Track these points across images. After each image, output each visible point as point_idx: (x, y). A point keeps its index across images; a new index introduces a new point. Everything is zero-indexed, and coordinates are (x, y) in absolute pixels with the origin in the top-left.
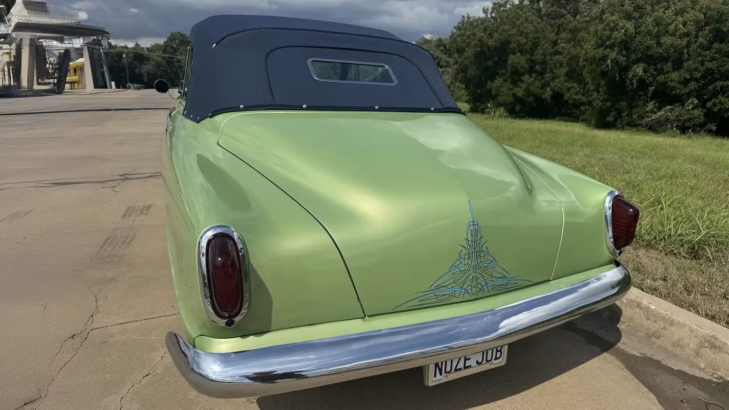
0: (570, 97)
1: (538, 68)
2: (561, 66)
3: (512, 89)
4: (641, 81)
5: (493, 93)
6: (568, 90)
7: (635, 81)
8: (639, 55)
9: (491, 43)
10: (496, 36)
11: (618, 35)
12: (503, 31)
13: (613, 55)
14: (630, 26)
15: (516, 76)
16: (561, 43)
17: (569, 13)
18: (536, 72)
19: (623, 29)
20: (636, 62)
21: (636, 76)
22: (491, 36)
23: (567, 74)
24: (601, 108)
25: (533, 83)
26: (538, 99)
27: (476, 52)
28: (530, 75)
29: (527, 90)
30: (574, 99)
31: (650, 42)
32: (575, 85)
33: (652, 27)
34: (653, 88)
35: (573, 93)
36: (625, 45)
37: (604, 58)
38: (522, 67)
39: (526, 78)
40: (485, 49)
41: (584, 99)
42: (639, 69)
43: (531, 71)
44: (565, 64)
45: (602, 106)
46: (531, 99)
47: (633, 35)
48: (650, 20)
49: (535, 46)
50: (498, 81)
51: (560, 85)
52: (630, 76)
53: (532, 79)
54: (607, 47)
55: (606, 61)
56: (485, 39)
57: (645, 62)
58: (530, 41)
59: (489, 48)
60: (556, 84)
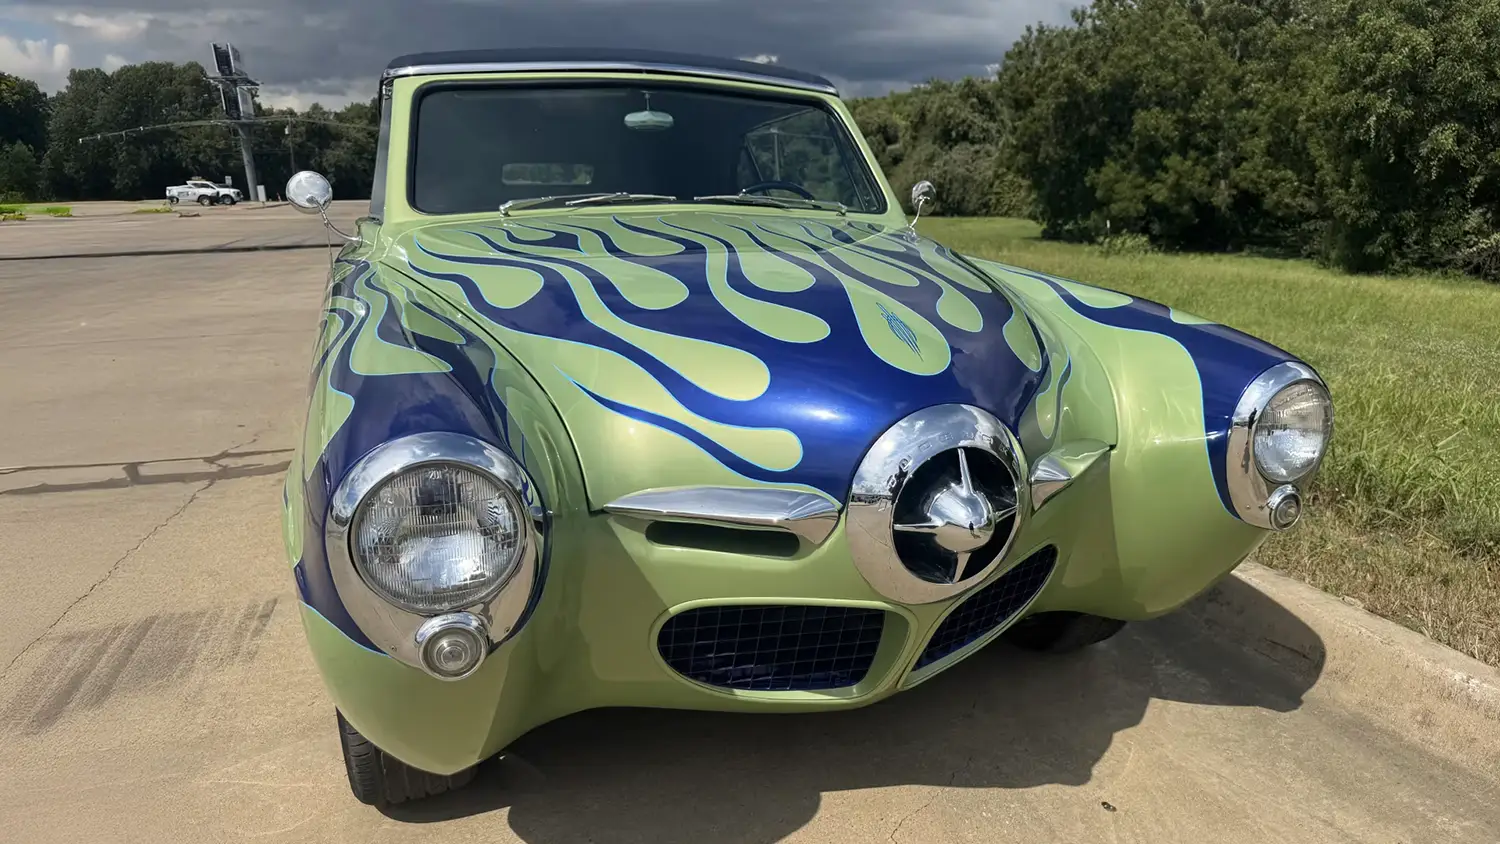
0: (1277, 204)
1: (1202, 138)
2: (1255, 131)
3: (1142, 186)
4: (1451, 165)
5: (1099, 194)
6: (1274, 185)
7: (1435, 163)
8: (1445, 103)
9: (1093, 86)
10: (1104, 69)
11: (1395, 60)
12: (1122, 57)
13: (1383, 105)
14: (1422, 39)
15: (1151, 158)
16: (1252, 81)
17: (1269, 13)
18: (1197, 147)
19: (1407, 45)
20: (1441, 118)
21: (1440, 151)
22: (1092, 71)
23: (1269, 152)
24: (1354, 223)
25: (1191, 175)
26: (1204, 209)
27: (1059, 106)
28: (1185, 157)
29: (1177, 187)
30: (1287, 206)
31: (1471, 74)
32: (1290, 173)
33: (1474, 39)
34: (1479, 179)
35: (1285, 192)
36: (1412, 83)
37: (1362, 113)
38: (1167, 138)
39: (1173, 160)
40: (1080, 99)
41: (1310, 205)
42: (1445, 137)
43: (1184, 146)
44: (1263, 128)
45: (1358, 219)
46: (1186, 208)
47: (1430, 58)
48: (1468, 24)
49: (1195, 90)
50: (1111, 169)
51: (1254, 176)
52: (1424, 151)
53: (1189, 163)
54: (1366, 89)
55: (1363, 120)
56: (1081, 77)
57: (1459, 120)
58: (1184, 78)
59: (1088, 98)
60: (1244, 174)
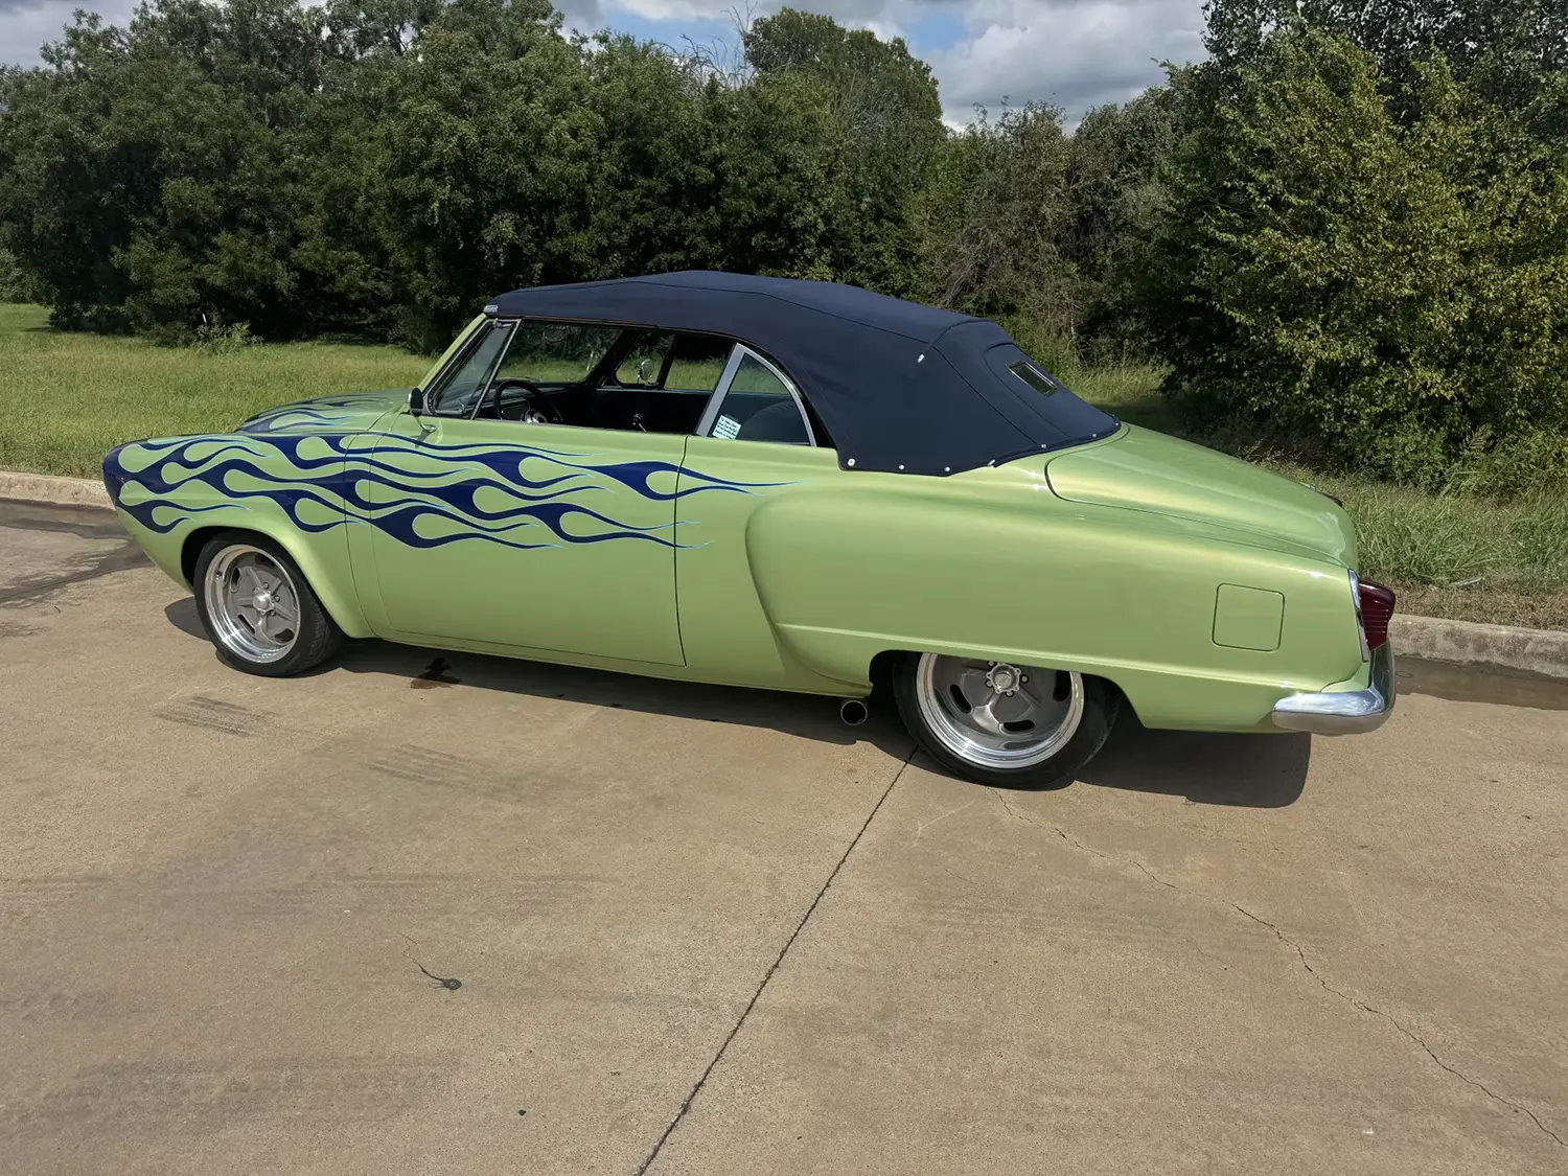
0: (349, 288)
1: (248, 213)
2: (307, 208)
3: (188, 268)
4: (514, 250)
5: (134, 276)
6: (341, 269)
7: (501, 250)
8: (499, 194)
9: (97, 144)
10: (107, 126)
11: (445, 147)
12: (130, 113)
13: (443, 192)
14: (466, 128)
15: (194, 236)
16: (291, 151)
17: (295, 79)
18: (246, 223)
19: (454, 134)
20: (497, 206)
21: (503, 239)
22: (90, 125)
23: (327, 230)
24: (437, 308)
25: (249, 257)
26: (269, 293)
27: (52, 167)
28: (233, 230)
29: (233, 269)
30: (361, 290)
31: (516, 167)
32: (356, 255)
33: (512, 134)
34: (540, 265)
35: (354, 273)
36: (464, 169)
37: (425, 198)
38: (209, 213)
39: (223, 238)
40: (83, 159)
41: (386, 289)
42: (504, 225)
43: (231, 220)
44: (317, 205)
45: (441, 305)
46: (250, 292)
47: (478, 149)
48: (504, 119)
49: (231, 163)
50: (141, 248)
51: (318, 257)
52: (489, 239)
53: (244, 242)
54: (424, 174)
55: (428, 205)
56: (77, 130)
57: (513, 210)
58: (216, 145)
59: (94, 158)
60: (305, 254)
